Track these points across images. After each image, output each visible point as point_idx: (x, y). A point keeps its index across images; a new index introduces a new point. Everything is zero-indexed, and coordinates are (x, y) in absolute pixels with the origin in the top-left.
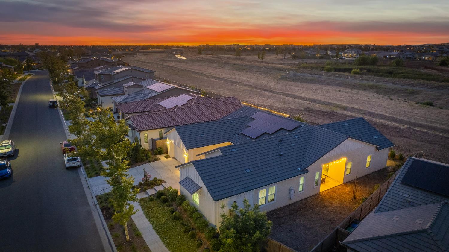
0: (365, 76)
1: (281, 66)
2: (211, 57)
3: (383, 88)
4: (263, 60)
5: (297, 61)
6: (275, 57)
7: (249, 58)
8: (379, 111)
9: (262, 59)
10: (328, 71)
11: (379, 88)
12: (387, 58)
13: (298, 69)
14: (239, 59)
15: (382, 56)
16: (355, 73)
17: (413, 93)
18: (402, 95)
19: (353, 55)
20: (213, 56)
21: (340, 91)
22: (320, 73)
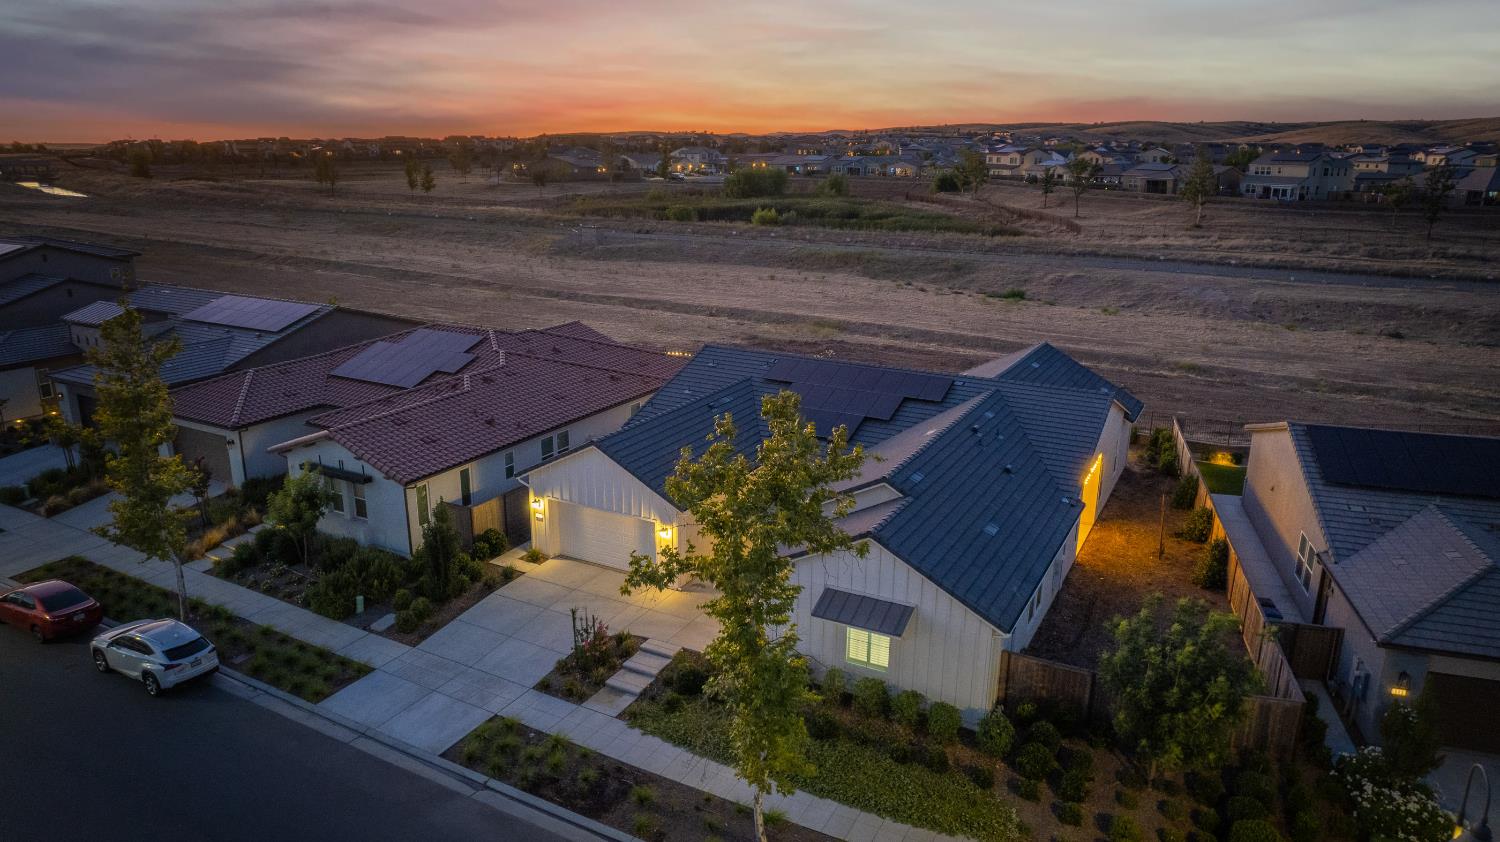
0: (798, 230)
1: (513, 209)
2: (212, 188)
3: (879, 260)
4: (433, 193)
5: (550, 193)
6: (462, 180)
7: (362, 185)
8: (937, 326)
9: (428, 189)
10: (682, 220)
11: (868, 262)
12: (798, 172)
13: (580, 217)
14: (332, 193)
15: (784, 168)
16: (764, 221)
17: (959, 269)
18: (934, 276)
19: (699, 167)
20: (221, 184)
21: (772, 278)
22: (660, 226)
